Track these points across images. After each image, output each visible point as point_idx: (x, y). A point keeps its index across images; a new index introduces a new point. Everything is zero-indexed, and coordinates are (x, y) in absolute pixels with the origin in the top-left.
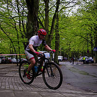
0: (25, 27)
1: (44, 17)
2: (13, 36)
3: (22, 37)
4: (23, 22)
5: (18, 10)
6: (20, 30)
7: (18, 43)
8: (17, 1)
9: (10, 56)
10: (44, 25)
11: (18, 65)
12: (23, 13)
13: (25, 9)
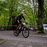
0: (37, 13)
2: (31, 17)
3: (36, 17)
4: (36, 10)
5: (34, 5)
6: (35, 14)
7: (34, 20)
8: (33, 0)
9: (30, 27)
10: (46, 11)
13: (37, 4)
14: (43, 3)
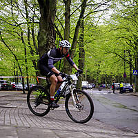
0: (36, 39)
1: (64, 26)
2: (19, 51)
3: (32, 52)
4: (33, 31)
5: (27, 15)
6: (29, 43)
7: (26, 61)
8: (25, 2)
9: (13, 80)
10: (63, 36)
11: (24, 93)
12: (33, 19)
14: (55, 10)
